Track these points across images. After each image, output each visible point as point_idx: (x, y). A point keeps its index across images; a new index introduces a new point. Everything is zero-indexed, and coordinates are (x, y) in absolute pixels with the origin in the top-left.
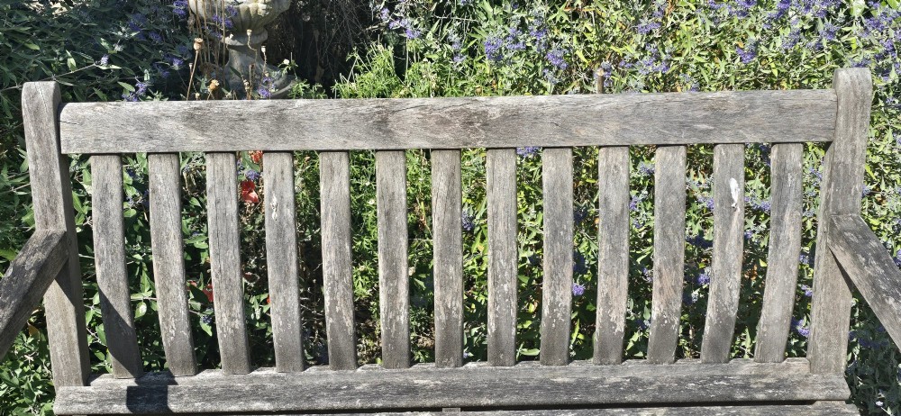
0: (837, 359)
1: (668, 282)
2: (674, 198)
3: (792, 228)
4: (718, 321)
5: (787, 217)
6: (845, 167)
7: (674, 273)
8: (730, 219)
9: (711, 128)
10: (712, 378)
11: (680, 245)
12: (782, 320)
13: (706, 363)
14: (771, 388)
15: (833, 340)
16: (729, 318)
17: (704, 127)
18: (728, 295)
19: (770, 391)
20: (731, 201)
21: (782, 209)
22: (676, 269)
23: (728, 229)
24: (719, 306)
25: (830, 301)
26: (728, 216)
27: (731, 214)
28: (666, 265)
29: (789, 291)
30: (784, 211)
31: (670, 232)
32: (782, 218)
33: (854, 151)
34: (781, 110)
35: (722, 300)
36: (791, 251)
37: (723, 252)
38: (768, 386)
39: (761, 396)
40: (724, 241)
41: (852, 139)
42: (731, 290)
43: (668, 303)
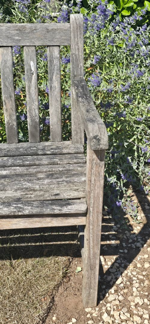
0: (81, 139)
1: (9, 107)
2: (8, 69)
3: (57, 82)
4: (32, 124)
5: (54, 77)
6: (76, 55)
7: (11, 102)
8: (31, 78)
9: (20, 38)
10: (31, 147)
11: (12, 90)
12: (57, 123)
13: (31, 143)
14: (53, 150)
15: (79, 131)
16: (36, 122)
17: (17, 38)
18: (34, 112)
19: (52, 150)
20: (31, 70)
21: (52, 74)
22: (11, 100)
23: (31, 82)
24: (31, 117)
25: (75, 114)
26: (30, 77)
27: (32, 76)
28: (7, 99)
29: (58, 110)
30: (53, 75)
31: (7, 84)
32: (52, 78)
33: (78, 49)
34: (48, 31)
35: (32, 114)
36: (57, 92)
37: (29, 92)
38: (52, 149)
39: (49, 152)
40: (29, 88)
41: (78, 44)
42: (35, 109)
43: (10, 116)
